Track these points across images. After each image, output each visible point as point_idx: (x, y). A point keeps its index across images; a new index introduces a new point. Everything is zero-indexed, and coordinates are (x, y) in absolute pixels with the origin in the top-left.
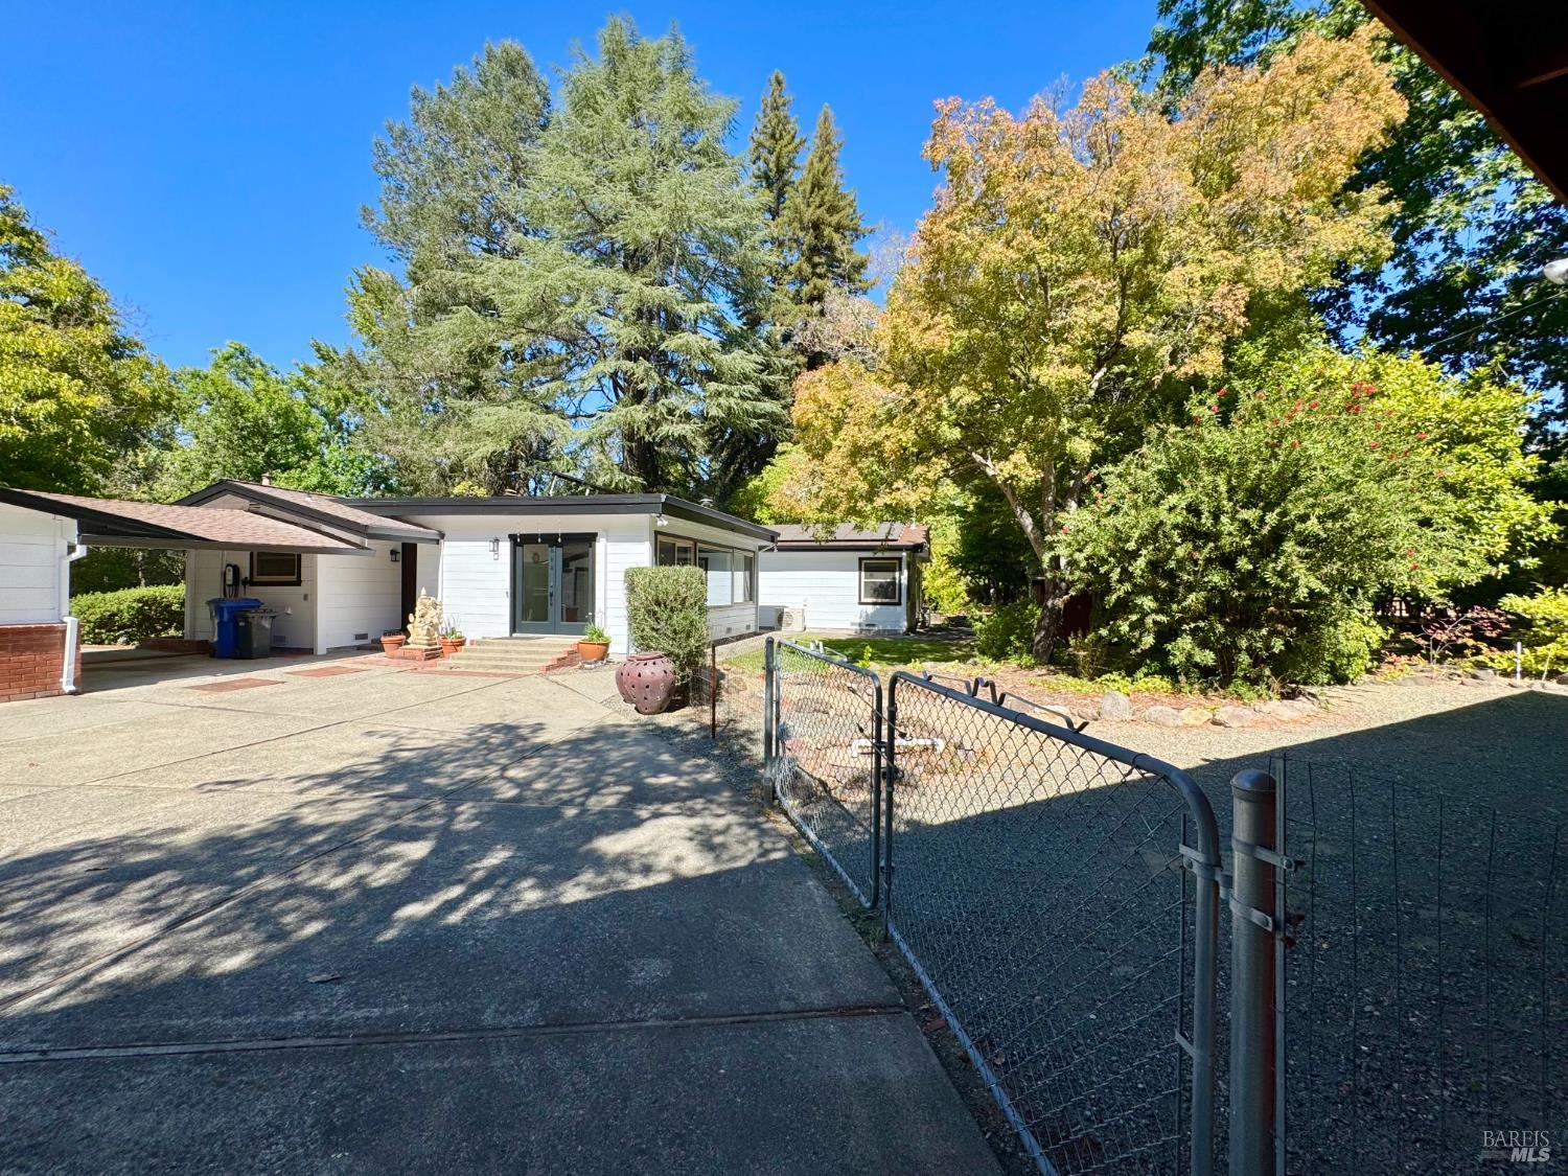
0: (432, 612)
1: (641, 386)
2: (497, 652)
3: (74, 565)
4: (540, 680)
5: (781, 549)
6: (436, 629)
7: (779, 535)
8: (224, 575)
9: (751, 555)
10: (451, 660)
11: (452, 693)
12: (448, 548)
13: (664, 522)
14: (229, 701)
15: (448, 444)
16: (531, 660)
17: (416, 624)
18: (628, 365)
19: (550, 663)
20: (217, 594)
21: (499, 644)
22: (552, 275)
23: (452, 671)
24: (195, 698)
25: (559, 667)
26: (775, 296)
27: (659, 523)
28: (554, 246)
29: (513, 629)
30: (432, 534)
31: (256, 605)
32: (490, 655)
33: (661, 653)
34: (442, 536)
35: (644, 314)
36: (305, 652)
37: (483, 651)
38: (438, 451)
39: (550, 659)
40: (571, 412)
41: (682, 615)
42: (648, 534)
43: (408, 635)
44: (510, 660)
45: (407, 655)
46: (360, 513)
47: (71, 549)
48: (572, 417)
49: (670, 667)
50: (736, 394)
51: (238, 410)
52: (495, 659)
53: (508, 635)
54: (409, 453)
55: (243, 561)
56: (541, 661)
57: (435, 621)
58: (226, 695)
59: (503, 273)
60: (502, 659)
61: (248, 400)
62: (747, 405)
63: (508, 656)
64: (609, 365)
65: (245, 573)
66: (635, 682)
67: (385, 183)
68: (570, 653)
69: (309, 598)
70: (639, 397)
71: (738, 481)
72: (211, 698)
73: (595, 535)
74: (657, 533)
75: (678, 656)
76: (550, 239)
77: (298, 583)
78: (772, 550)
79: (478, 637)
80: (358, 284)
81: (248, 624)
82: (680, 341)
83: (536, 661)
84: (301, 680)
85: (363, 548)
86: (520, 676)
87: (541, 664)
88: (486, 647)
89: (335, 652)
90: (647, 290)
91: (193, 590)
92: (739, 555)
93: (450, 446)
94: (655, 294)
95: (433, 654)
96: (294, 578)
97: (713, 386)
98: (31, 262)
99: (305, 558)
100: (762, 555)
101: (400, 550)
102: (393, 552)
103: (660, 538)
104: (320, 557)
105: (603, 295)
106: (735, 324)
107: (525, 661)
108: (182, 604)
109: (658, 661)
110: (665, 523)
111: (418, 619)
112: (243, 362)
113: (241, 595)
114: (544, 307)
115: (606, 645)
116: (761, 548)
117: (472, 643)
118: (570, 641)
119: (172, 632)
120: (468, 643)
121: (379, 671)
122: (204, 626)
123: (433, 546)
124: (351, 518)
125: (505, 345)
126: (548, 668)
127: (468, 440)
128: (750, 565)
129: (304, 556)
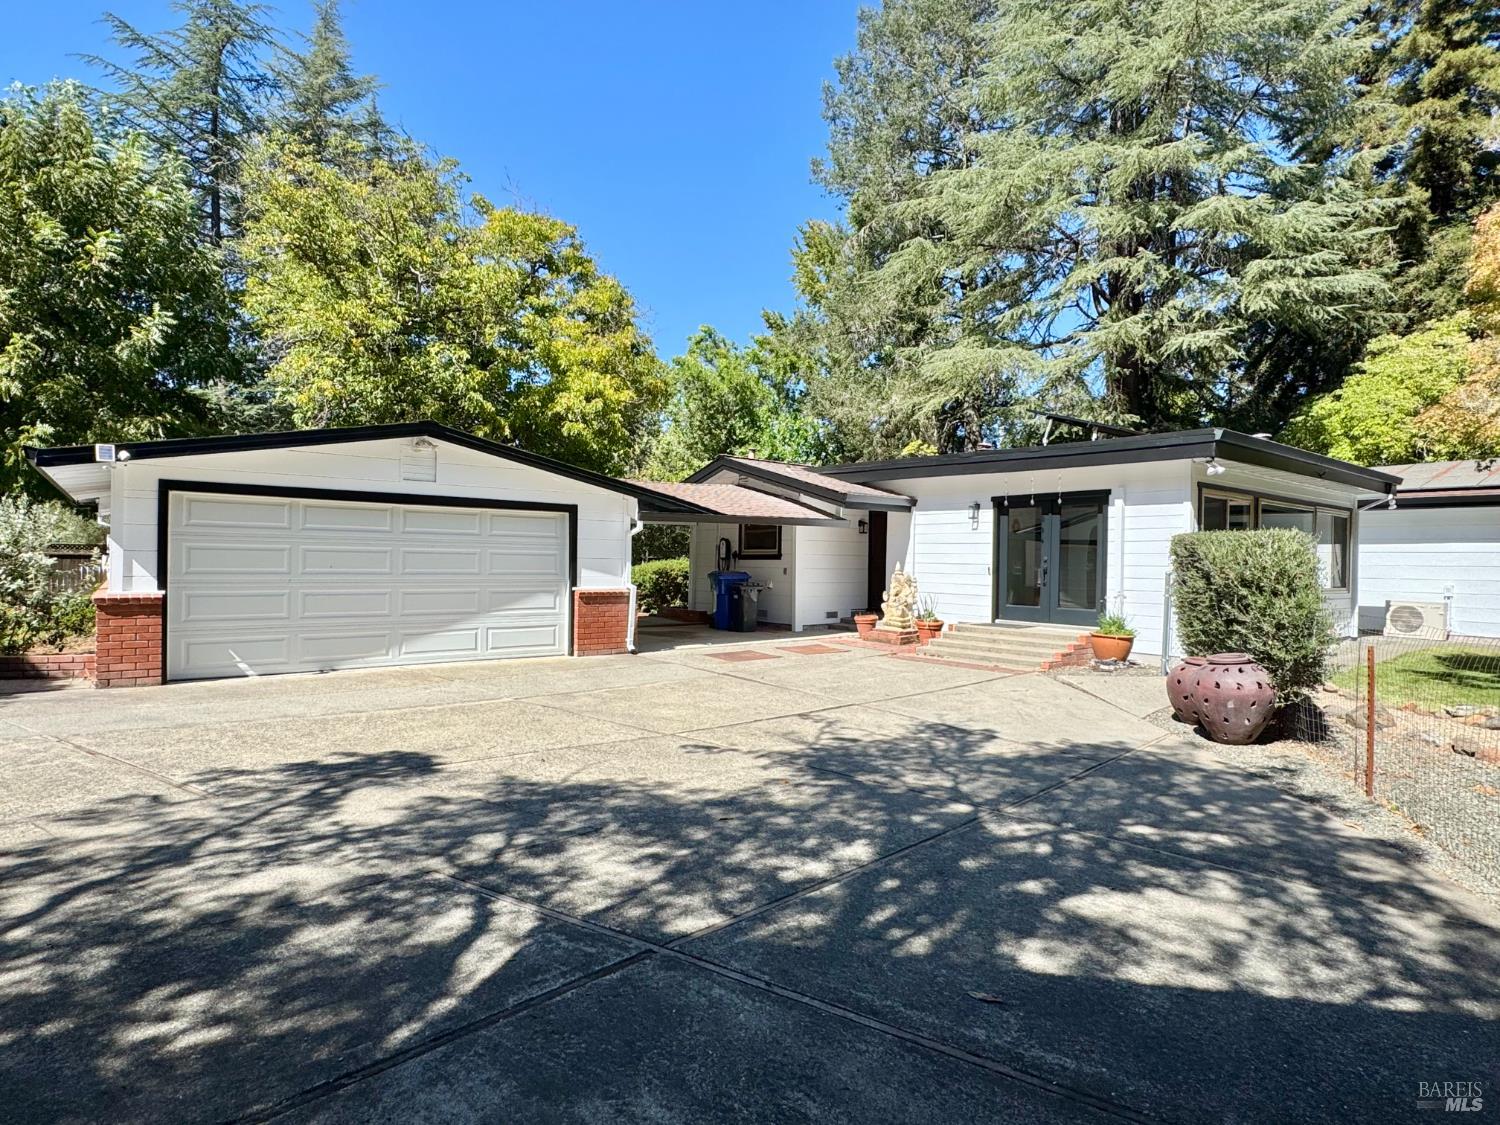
0: (906, 590)
1: (1138, 289)
2: (982, 640)
3: (636, 539)
4: (1044, 679)
5: (1402, 505)
6: (911, 609)
7: (1399, 481)
8: (718, 548)
9: (1345, 515)
10: (930, 646)
11: (947, 685)
12: (918, 516)
13: (1218, 469)
14: (744, 671)
15: (895, 399)
16: (1028, 654)
17: (890, 603)
18: (1119, 263)
19: (1051, 660)
20: (714, 569)
21: (983, 631)
22: (1018, 172)
23: (935, 659)
24: (716, 665)
25: (1065, 665)
26: (1368, 103)
27: (1211, 470)
28: (1020, 133)
29: (996, 614)
30: (902, 500)
31: (745, 577)
32: (974, 643)
33: (1250, 657)
34: (914, 502)
35: (1142, 189)
36: (784, 628)
37: (965, 638)
38: (885, 408)
39: (1052, 654)
40: (1036, 340)
41: (1292, 602)
42: (1190, 489)
43: (881, 614)
44: (999, 651)
45: (882, 637)
46: (835, 481)
47: (633, 525)
48: (1037, 347)
49: (1265, 677)
50: (1299, 271)
51: (707, 390)
52: (981, 649)
53: (990, 621)
54: (855, 413)
55: (733, 533)
56: (1040, 655)
57: (910, 600)
58: (741, 665)
59: (959, 187)
60: (989, 650)
61: (713, 380)
62: (1319, 284)
63: (996, 646)
64: (1092, 271)
65: (735, 547)
66: (1209, 695)
67: (832, 127)
68: (1077, 648)
69: (788, 572)
70: (1135, 304)
71: (1290, 404)
72: (729, 666)
73: (1108, 492)
74: (1201, 486)
75: (1281, 663)
76: (1011, 128)
77: (778, 556)
78: (1385, 506)
79: (954, 622)
80: (802, 243)
81: (741, 597)
82: (1203, 212)
83: (1035, 655)
84: (794, 657)
85: (839, 518)
86: (1017, 673)
87: (1042, 660)
88: (966, 634)
89: (811, 630)
90: (1149, 155)
91: (695, 564)
92: (1326, 516)
93: (899, 401)
94: (1161, 157)
95: (907, 639)
96: (774, 552)
97: (1254, 267)
98: (588, 285)
99: (785, 528)
100: (1364, 516)
101: (867, 520)
102: (861, 523)
103: (1206, 493)
104: (799, 529)
105: (1080, 180)
106: (1286, 165)
107: (1019, 653)
108: (686, 577)
109: (1246, 667)
110: (1221, 470)
111: (892, 598)
112: (709, 344)
113: (732, 569)
114: (1007, 215)
115: (1130, 640)
116: (1362, 504)
117: (951, 627)
118: (1077, 633)
119: (678, 603)
120: (945, 629)
121: (857, 652)
122: (705, 598)
123: (904, 514)
124: (830, 487)
125: (956, 273)
126: (1051, 666)
127: (916, 392)
128: (1343, 533)
129: (784, 527)
